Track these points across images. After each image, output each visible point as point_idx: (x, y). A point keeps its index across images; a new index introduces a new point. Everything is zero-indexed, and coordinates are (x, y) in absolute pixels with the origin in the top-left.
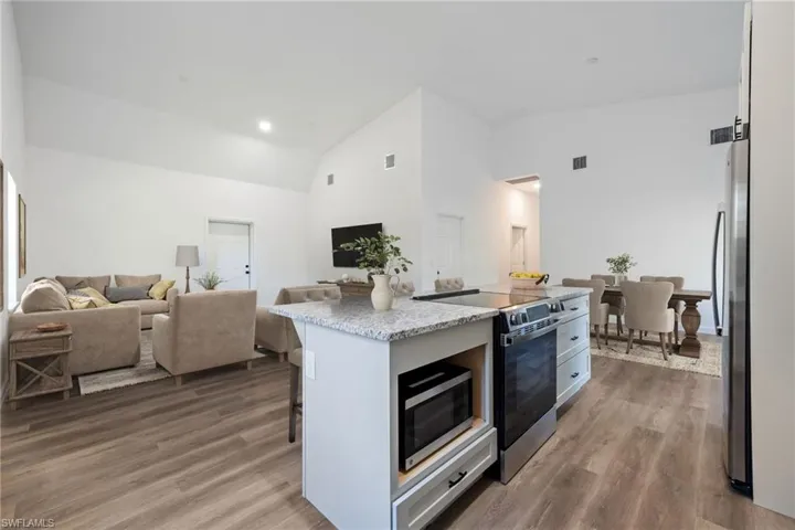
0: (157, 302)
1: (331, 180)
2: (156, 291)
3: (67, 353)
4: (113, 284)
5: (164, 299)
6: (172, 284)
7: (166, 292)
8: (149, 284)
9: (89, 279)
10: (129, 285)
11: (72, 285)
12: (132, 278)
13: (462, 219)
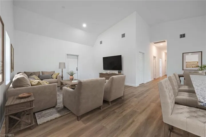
0: (54, 80)
1: (101, 43)
2: (54, 76)
3: (33, 109)
4: (41, 74)
5: (56, 78)
6: (59, 74)
7: (57, 76)
8: (51, 74)
9: (34, 73)
10: (46, 74)
11: (29, 75)
12: (47, 72)
13: (143, 53)
